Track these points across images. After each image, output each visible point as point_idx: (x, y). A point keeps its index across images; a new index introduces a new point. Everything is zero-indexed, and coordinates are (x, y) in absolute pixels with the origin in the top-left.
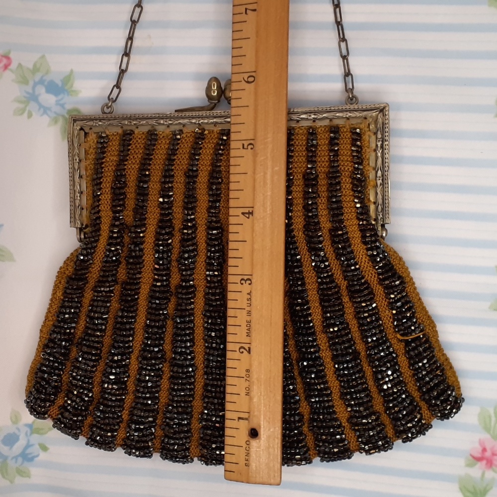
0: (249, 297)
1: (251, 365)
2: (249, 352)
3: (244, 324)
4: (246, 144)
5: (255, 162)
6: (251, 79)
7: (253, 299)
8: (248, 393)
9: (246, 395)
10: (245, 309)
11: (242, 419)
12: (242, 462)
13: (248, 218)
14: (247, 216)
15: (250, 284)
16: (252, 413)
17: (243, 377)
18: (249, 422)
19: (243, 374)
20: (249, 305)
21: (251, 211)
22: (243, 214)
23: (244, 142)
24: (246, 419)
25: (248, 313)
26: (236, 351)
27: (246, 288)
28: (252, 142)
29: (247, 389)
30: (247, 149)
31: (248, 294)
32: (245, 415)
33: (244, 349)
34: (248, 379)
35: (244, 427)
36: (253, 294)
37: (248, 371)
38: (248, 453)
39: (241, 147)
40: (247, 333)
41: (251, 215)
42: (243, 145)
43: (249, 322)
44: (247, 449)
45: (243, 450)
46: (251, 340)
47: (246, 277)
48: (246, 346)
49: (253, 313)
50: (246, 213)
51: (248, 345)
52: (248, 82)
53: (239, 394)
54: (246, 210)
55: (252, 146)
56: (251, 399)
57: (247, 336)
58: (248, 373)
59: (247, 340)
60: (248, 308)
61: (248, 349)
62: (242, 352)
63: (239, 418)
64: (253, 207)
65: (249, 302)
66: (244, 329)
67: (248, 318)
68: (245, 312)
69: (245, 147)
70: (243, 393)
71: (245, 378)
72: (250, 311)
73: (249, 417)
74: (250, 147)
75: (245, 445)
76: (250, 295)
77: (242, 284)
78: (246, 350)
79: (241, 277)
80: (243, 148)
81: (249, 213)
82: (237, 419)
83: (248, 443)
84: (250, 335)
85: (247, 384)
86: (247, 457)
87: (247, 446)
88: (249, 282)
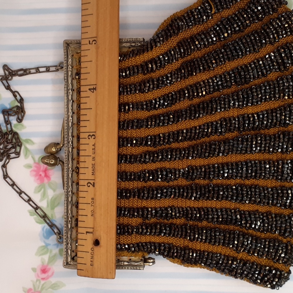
0: (94, 147)
1: (95, 195)
2: (94, 186)
3: (90, 166)
4: (91, 40)
5: (97, 53)
7: (96, 149)
8: (93, 214)
9: (92, 216)
11: (89, 232)
12: (89, 263)
13: (93, 92)
14: (92, 91)
15: (94, 138)
16: (95, 228)
18: (93, 235)
19: (90, 201)
20: (94, 153)
21: (95, 87)
22: (90, 89)
24: (91, 233)
25: (93, 159)
26: (85, 186)
27: (92, 141)
28: (95, 39)
30: (92, 44)
31: (93, 145)
32: (91, 230)
34: (93, 204)
35: (90, 239)
36: (96, 146)
37: (93, 199)
38: (93, 257)
39: (88, 43)
40: (92, 172)
41: (95, 90)
42: (90, 41)
43: (93, 165)
44: (92, 253)
45: (89, 255)
46: (95, 177)
47: (91, 134)
48: (92, 182)
49: (96, 159)
50: (92, 89)
51: (93, 181)
53: (87, 216)
54: (92, 87)
55: (95, 42)
56: (95, 219)
57: (92, 174)
58: (92, 200)
59: (92, 177)
60: (93, 156)
61: (93, 184)
62: (89, 186)
63: (87, 232)
64: (96, 85)
65: (94, 151)
66: (90, 169)
67: (93, 162)
68: (91, 158)
69: (91, 42)
70: (89, 215)
71: (91, 204)
73: (93, 231)
74: (94, 42)
75: (90, 251)
77: (89, 139)
78: (92, 185)
79: (88, 134)
80: (90, 43)
82: (85, 233)
83: (92, 249)
84: (94, 173)
85: (92, 208)
86: (92, 259)
87: (92, 252)
88: (94, 137)
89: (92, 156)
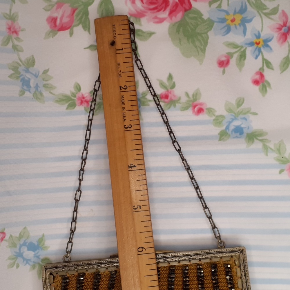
0: (125, 118)
1: (118, 80)
2: (121, 87)
3: (126, 102)
6: (140, 250)
7: (122, 117)
8: (118, 64)
9: (119, 63)
10: (127, 111)
11: (120, 50)
12: (117, 27)
13: (131, 164)
14: (132, 166)
15: (125, 125)
16: (115, 54)
17: (122, 72)
18: (116, 49)
19: (123, 74)
20: (124, 114)
21: (130, 168)
22: (135, 166)
23: (140, 210)
24: (118, 50)
25: (124, 109)
26: (129, 86)
27: (127, 123)
28: (135, 210)
29: (119, 66)
30: (137, 206)
31: (126, 120)
32: (118, 52)
33: (124, 88)
34: (119, 72)
35: (118, 45)
36: (122, 120)
37: (120, 76)
38: (114, 32)
39: (141, 207)
40: (123, 98)
41: (130, 166)
43: (123, 104)
44: (115, 34)
45: (117, 32)
46: (120, 94)
47: (128, 129)
48: (123, 90)
49: (121, 109)
50: (133, 167)
51: (121, 91)
52: (142, 248)
53: (124, 63)
54: (133, 169)
55: (134, 208)
56: (116, 61)
57: (123, 96)
58: (120, 75)
59: (122, 94)
60: (124, 111)
61: (122, 88)
62: (125, 86)
63: (122, 49)
65: (124, 115)
66: (126, 100)
67: (123, 106)
68: (126, 109)
69: (139, 207)
70: (121, 64)
71: (121, 72)
72: (123, 110)
73: (116, 51)
74: (136, 207)
75: (117, 36)
76: (124, 119)
77: (130, 125)
78: (123, 88)
79: (132, 129)
81: (131, 167)
82: (124, 49)
84: (121, 97)
85: (119, 69)
86: (114, 29)
87: (115, 36)
88: (125, 127)
89: (126, 111)
